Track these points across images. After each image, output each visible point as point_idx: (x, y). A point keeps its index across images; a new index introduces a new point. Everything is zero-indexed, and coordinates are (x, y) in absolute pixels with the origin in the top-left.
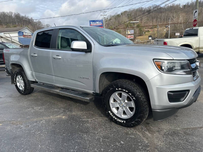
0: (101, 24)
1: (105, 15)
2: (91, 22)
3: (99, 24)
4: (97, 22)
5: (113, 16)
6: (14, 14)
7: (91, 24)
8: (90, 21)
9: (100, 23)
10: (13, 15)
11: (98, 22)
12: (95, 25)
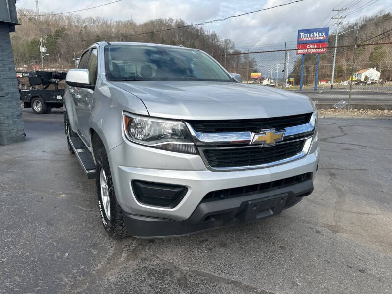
0: (322, 38)
1: (341, 18)
2: (302, 34)
3: (320, 36)
4: (315, 33)
5: (371, 20)
6: (174, 22)
7: (302, 37)
8: (299, 31)
9: (322, 34)
10: (173, 24)
11: (318, 33)
12: (310, 39)
